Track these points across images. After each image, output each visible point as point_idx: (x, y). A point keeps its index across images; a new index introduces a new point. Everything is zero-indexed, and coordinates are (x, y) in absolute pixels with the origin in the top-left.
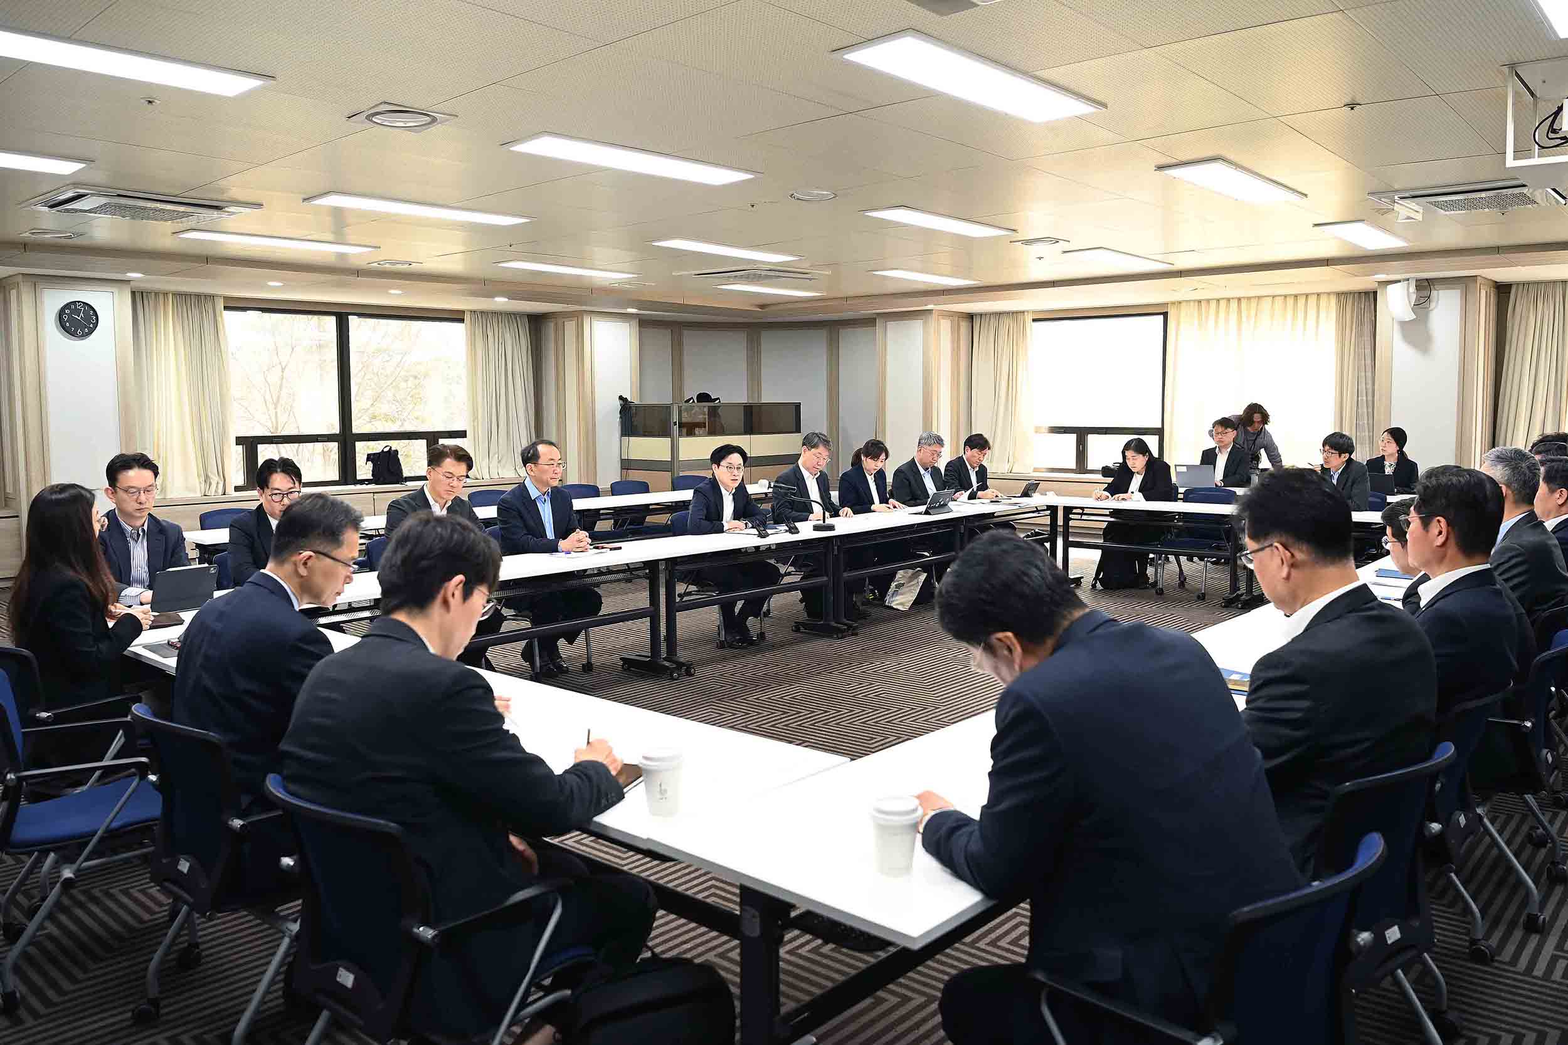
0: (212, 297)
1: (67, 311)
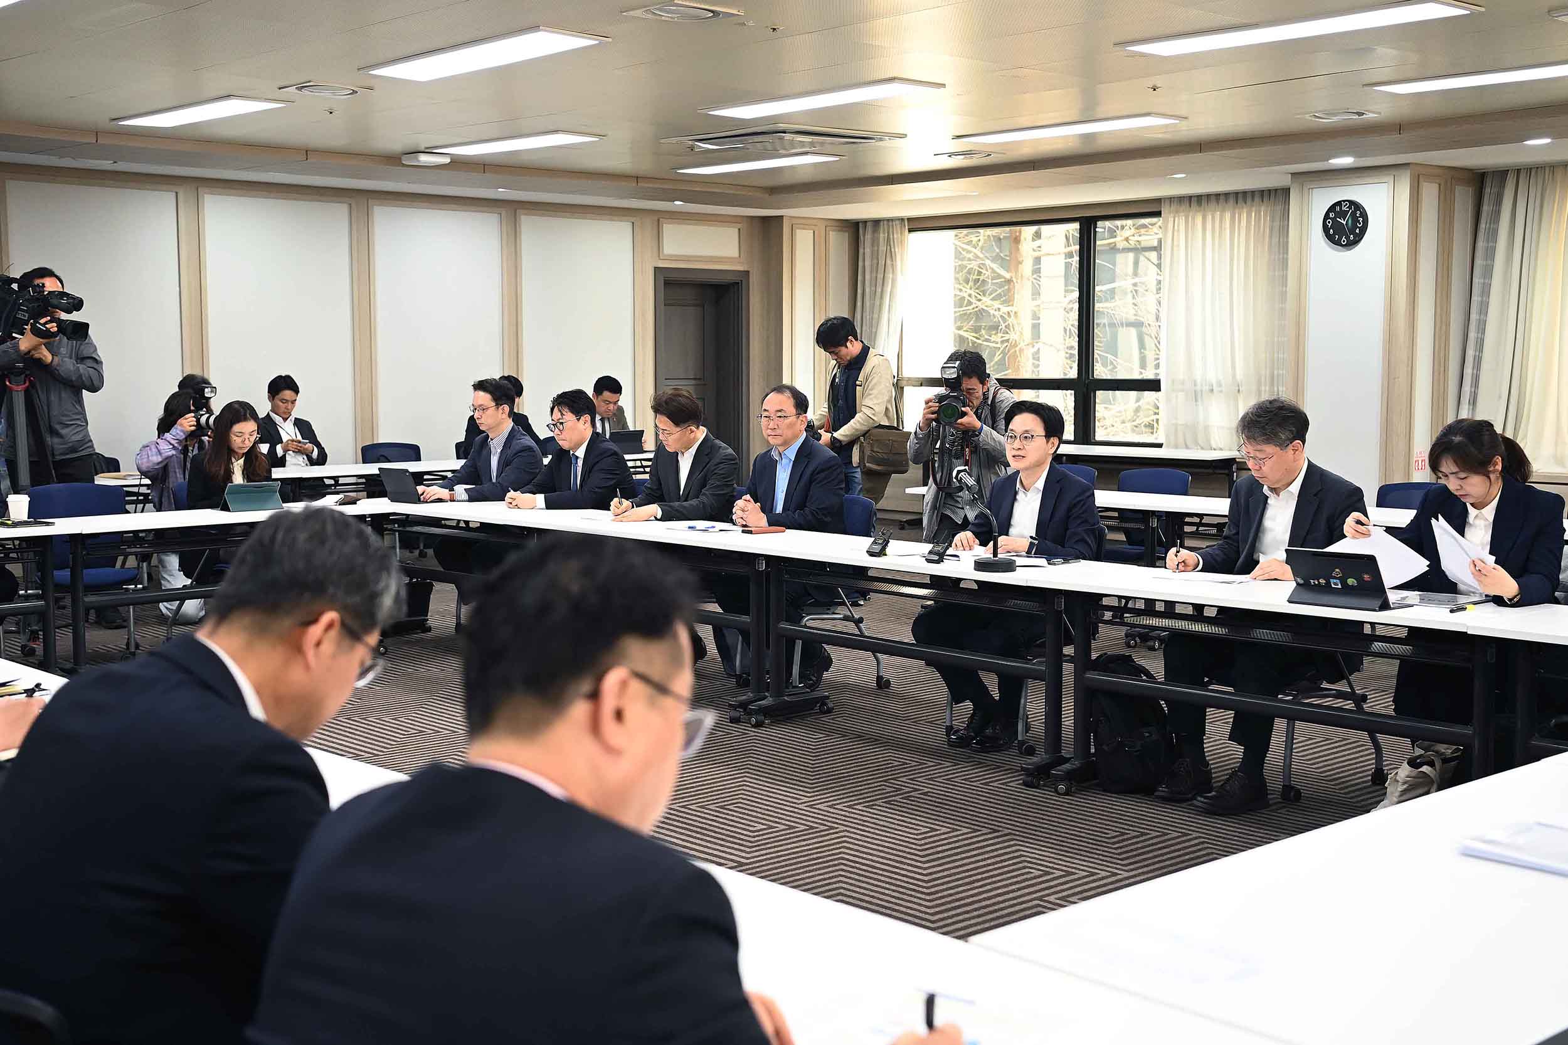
1: (1332, 215)
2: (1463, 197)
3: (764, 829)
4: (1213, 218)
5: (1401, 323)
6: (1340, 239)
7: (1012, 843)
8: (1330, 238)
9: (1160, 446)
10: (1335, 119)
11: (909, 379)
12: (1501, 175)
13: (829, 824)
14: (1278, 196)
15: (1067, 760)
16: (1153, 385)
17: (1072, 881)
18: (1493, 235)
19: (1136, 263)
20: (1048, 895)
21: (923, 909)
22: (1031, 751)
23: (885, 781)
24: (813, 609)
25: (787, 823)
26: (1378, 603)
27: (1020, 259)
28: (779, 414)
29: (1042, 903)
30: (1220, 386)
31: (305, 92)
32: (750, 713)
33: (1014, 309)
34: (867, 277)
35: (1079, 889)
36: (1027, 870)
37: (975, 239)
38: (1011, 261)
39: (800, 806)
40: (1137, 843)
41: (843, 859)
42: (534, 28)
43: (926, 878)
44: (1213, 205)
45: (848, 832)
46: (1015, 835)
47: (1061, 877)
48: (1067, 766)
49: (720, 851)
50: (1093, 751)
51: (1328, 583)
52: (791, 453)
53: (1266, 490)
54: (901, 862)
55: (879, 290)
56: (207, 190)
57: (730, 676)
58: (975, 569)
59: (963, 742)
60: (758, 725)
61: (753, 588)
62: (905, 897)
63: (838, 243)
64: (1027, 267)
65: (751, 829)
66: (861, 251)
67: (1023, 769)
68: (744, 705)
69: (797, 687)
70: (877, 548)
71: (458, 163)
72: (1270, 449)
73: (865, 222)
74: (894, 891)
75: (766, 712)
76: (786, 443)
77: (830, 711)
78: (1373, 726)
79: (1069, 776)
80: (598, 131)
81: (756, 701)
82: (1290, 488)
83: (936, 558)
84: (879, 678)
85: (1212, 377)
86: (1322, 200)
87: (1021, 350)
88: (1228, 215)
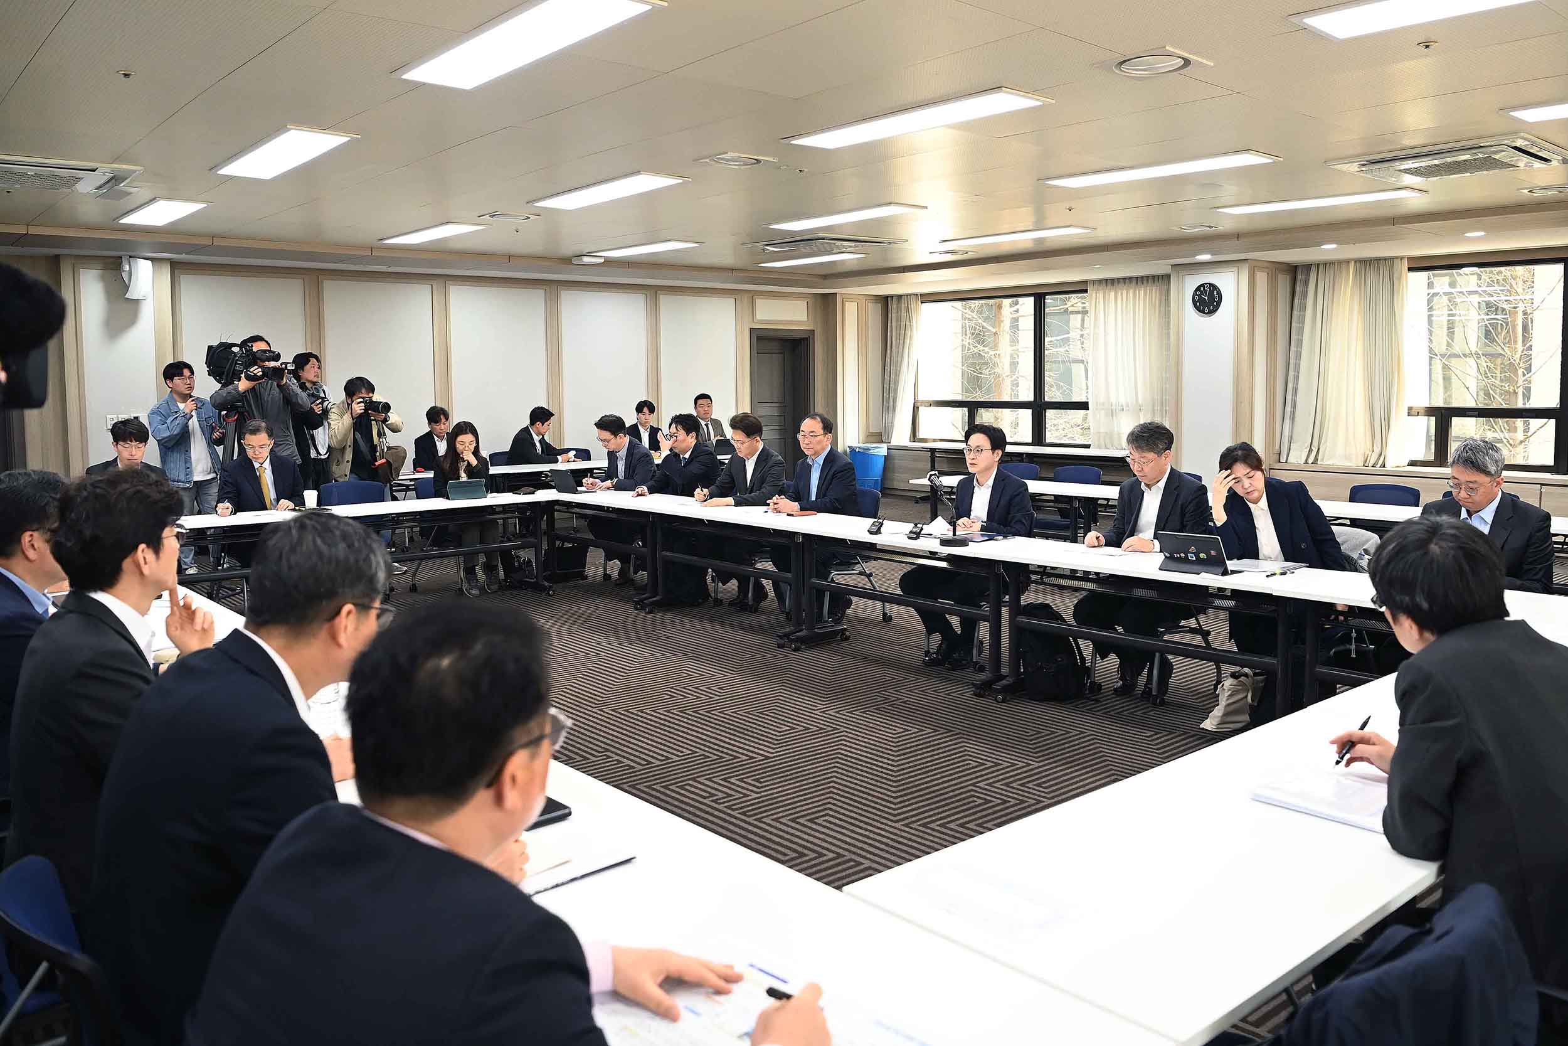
0: (1390, 260)
1: (1198, 293)
2: (1284, 281)
3: (789, 730)
4: (1122, 294)
5: (1245, 366)
6: (1204, 308)
7: (960, 740)
8: (1197, 308)
9: (1088, 446)
10: (1197, 230)
11: (923, 402)
12: (1308, 267)
13: (834, 726)
14: (1163, 279)
15: (1004, 677)
16: (1084, 406)
17: (998, 770)
18: (1303, 308)
19: (1083, 320)
20: (980, 782)
21: (889, 793)
22: (982, 669)
23: (878, 692)
24: (838, 567)
25: (805, 725)
26: (1221, 570)
27: (1002, 319)
28: (811, 434)
29: (974, 788)
30: (1128, 406)
31: (495, 218)
32: (792, 641)
33: (998, 352)
34: (894, 334)
35: (1002, 777)
36: (967, 762)
37: (973, 306)
38: (996, 320)
39: (816, 712)
40: (1048, 739)
41: (840, 753)
42: (637, 173)
43: (895, 769)
44: (1121, 285)
45: (846, 732)
46: (964, 734)
47: (992, 767)
48: (1004, 682)
49: (755, 748)
50: (1022, 670)
51: (1187, 556)
52: (820, 460)
53: (1143, 486)
54: (881, 757)
55: (901, 342)
56: (451, 282)
57: (783, 612)
58: (941, 545)
59: (933, 663)
60: (796, 650)
61: (793, 555)
62: (878, 784)
63: (874, 311)
64: (1006, 324)
65: (779, 730)
66: (890, 316)
67: (973, 684)
68: (787, 635)
69: (827, 621)
70: (875, 529)
71: (609, 262)
72: (1151, 455)
73: (892, 297)
74: (871, 779)
75: (802, 640)
76: (817, 454)
77: (847, 638)
78: (1218, 658)
79: (1005, 690)
80: (696, 239)
81: (795, 633)
82: (1159, 484)
83: (915, 536)
84: (884, 614)
85: (1123, 401)
86: (1192, 282)
87: (1003, 379)
88: (1131, 291)
